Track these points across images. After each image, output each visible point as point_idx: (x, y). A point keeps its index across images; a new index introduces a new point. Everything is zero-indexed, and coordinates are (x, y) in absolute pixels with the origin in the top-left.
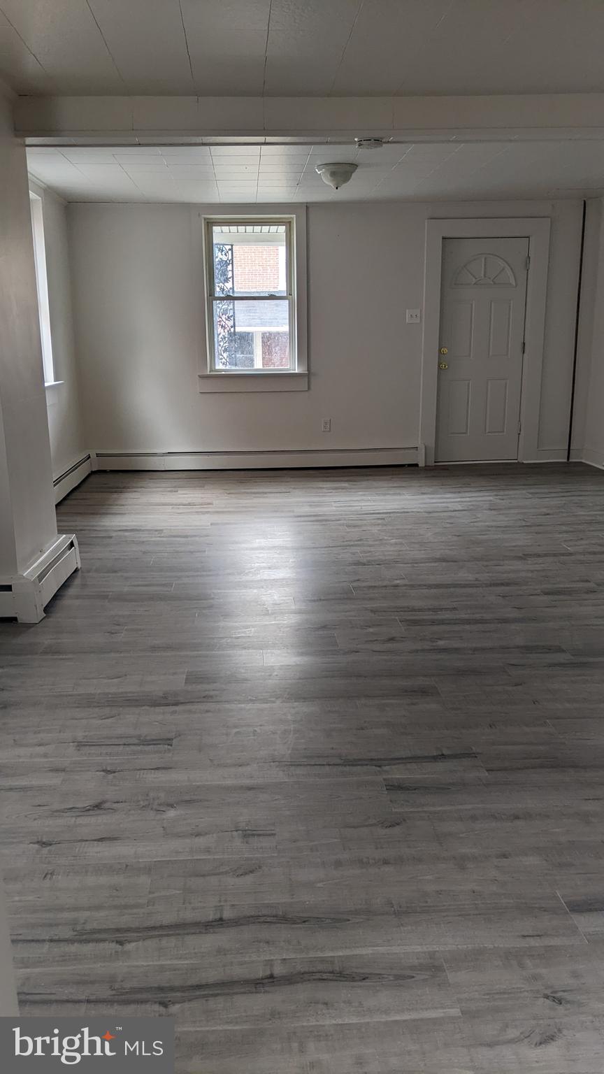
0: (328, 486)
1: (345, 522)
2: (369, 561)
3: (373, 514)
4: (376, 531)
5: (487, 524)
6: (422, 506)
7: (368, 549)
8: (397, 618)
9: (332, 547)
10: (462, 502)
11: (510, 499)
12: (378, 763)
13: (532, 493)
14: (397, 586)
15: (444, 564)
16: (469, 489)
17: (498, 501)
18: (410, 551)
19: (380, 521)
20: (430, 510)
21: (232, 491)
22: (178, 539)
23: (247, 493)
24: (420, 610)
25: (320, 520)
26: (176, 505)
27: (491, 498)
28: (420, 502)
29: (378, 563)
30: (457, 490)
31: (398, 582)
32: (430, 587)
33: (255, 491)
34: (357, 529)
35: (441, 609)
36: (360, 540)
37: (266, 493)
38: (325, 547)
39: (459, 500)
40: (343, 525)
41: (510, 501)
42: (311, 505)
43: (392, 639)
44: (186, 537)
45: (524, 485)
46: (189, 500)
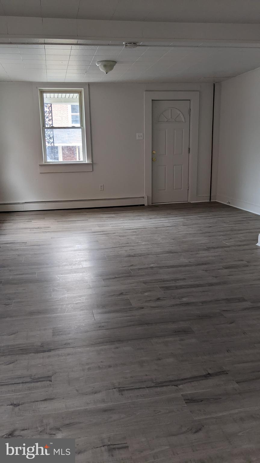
0: (105, 216)
1: (118, 234)
2: (135, 255)
3: (130, 229)
4: (134, 238)
5: (184, 232)
6: (152, 225)
7: (132, 248)
8: (158, 286)
9: (115, 248)
10: (170, 222)
11: (191, 220)
12: (175, 383)
13: (199, 217)
14: (152, 268)
15: (171, 254)
16: (170, 216)
17: (186, 221)
18: (153, 248)
19: (135, 233)
20: (157, 227)
21: (59, 221)
22: (35, 247)
23: (67, 221)
24: (168, 281)
25: (106, 233)
26: (32, 229)
27: (182, 220)
28: (150, 223)
29: (140, 255)
30: (166, 216)
31: (152, 265)
32: (168, 267)
33: (71, 220)
34: (124, 238)
35: (178, 280)
36: (128, 243)
37: (76, 221)
38: (111, 248)
39: (168, 221)
40: (117, 236)
41: (191, 221)
42: (99, 226)
43: (158, 299)
44: (39, 245)
45: (195, 213)
46: (38, 226)
